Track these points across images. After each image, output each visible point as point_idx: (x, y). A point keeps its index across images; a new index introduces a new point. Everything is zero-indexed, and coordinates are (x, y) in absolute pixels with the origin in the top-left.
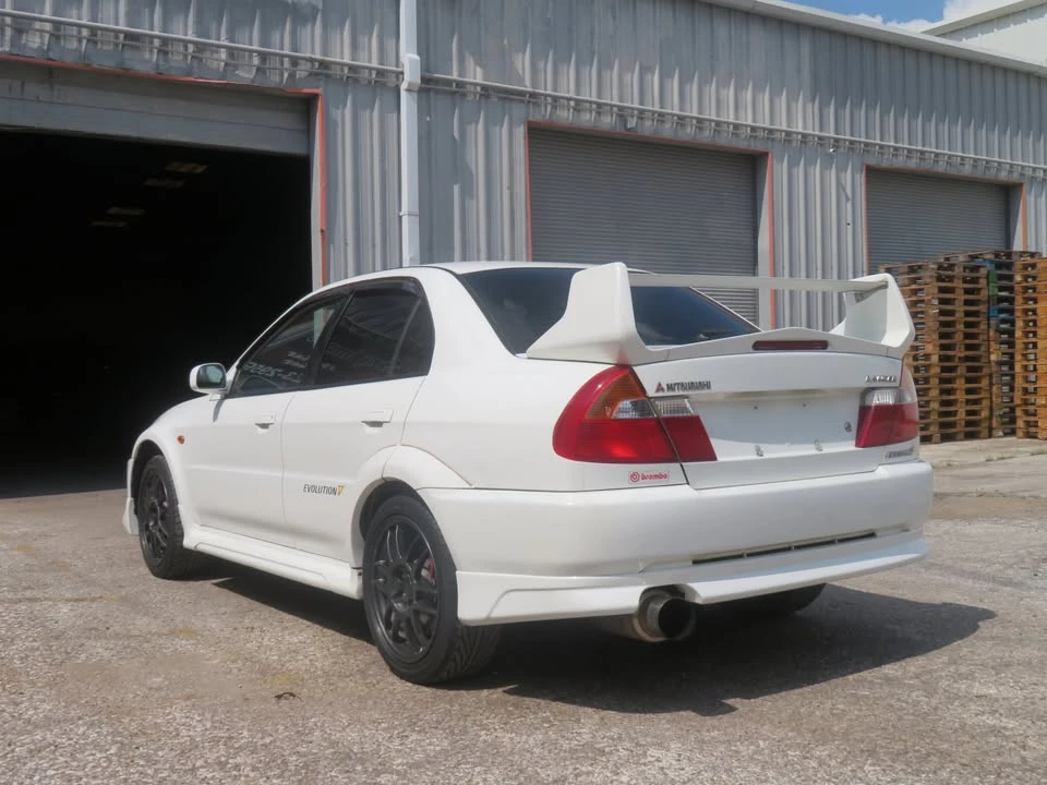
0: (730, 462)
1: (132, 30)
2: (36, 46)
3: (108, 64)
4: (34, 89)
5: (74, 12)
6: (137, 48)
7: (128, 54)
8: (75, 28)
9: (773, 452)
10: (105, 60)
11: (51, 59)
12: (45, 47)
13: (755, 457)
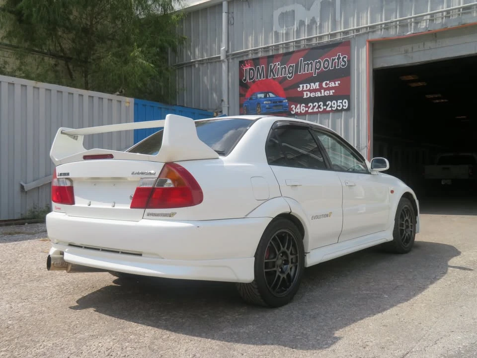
0: (81, 207)
1: (466, 5)
2: (424, 27)
3: (455, 24)
4: (429, 44)
5: (441, 7)
6: (470, 13)
7: (464, 17)
8: (440, 13)
9: (95, 205)
10: (453, 23)
11: (429, 31)
12: (428, 26)
13: (87, 206)
